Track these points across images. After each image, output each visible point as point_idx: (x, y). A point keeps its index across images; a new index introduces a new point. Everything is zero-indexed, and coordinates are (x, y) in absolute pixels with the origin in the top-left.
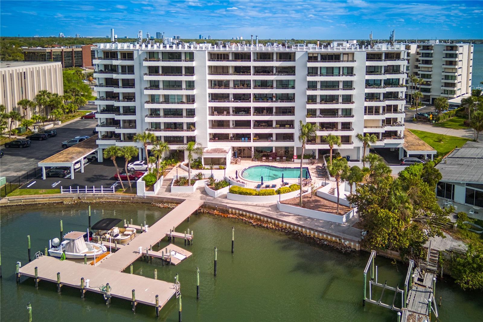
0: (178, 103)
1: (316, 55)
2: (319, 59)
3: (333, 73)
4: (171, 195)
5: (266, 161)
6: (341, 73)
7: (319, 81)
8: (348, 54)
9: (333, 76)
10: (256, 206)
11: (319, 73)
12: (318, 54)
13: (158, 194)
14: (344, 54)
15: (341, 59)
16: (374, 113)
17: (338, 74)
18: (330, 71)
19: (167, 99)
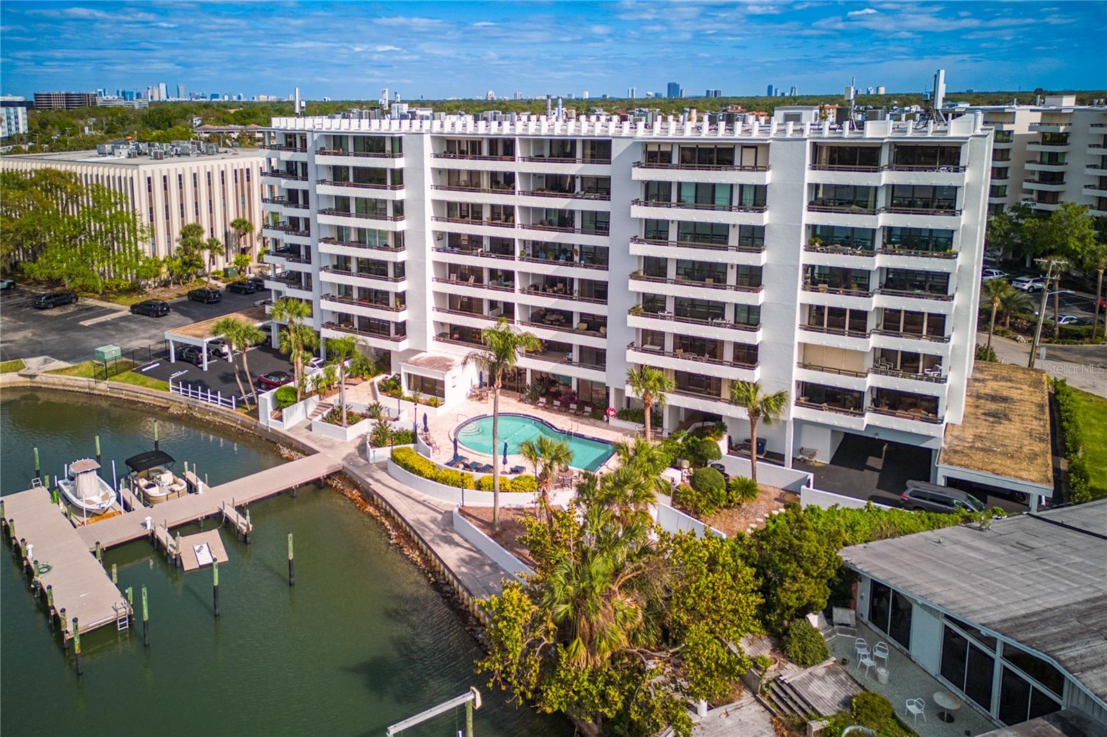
0: (379, 248)
1: (669, 149)
2: (675, 160)
3: (713, 202)
4: (308, 437)
5: (545, 408)
6: (736, 202)
7: (673, 221)
8: (755, 147)
9: (713, 209)
10: (423, 503)
11: (674, 199)
12: (672, 144)
13: (289, 430)
14: (744, 147)
15: (737, 162)
16: (847, 328)
17: (726, 203)
18: (706, 196)
19: (363, 238)
